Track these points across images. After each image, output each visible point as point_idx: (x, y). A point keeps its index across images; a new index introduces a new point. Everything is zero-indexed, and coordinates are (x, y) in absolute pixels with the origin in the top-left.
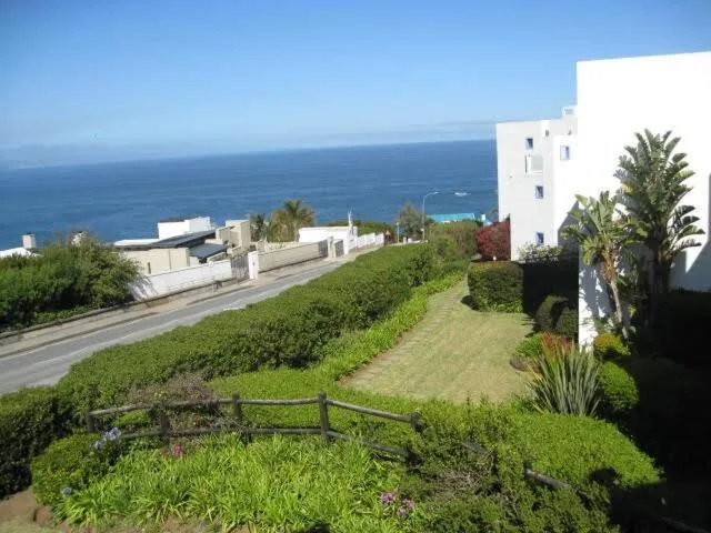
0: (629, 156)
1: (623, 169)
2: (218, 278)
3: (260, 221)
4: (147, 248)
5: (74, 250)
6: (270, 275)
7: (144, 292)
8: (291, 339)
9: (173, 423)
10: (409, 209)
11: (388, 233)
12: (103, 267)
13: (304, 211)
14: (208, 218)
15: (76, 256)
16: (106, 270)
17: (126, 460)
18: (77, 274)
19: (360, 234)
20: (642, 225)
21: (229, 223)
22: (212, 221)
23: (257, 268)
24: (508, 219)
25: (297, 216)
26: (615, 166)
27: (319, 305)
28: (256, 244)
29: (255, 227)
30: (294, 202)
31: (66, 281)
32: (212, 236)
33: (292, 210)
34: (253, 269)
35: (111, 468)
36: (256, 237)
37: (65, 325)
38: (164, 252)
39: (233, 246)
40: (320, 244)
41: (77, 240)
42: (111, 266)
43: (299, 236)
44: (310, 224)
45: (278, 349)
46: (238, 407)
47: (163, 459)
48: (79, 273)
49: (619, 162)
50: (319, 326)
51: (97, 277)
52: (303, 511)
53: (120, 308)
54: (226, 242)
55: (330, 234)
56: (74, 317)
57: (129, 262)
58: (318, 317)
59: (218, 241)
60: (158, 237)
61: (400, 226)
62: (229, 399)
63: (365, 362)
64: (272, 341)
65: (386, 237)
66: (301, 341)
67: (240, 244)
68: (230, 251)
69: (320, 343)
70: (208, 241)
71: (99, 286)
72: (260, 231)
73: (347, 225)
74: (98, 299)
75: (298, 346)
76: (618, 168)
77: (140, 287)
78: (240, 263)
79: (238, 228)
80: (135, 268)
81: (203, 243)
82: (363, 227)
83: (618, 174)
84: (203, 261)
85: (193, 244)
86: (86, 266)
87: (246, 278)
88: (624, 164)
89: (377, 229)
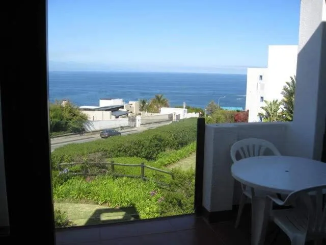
0: (287, 86)
1: (285, 91)
2: (123, 125)
3: (144, 102)
4: (94, 110)
5: (62, 107)
6: (145, 127)
7: (90, 128)
8: (143, 149)
9: (89, 171)
10: (213, 103)
11: (201, 113)
12: (73, 116)
13: (164, 100)
14: (122, 100)
15: (62, 110)
16: (75, 117)
17: (70, 181)
18: (62, 118)
19: (188, 112)
20: (289, 115)
21: (130, 102)
22: (123, 101)
23: (140, 122)
24: (248, 110)
25: (161, 102)
26: (281, 90)
27: (158, 137)
28: (141, 113)
29: (142, 105)
30: (160, 96)
31: (57, 120)
32: (122, 107)
33: (158, 99)
34: (138, 123)
35: (64, 183)
36: (142, 109)
37: (55, 139)
38: (101, 112)
39: (131, 112)
40: (169, 115)
41: (64, 103)
42: (77, 116)
43: (160, 110)
44: (166, 106)
45: (138, 153)
46: (113, 166)
47: (84, 182)
48: (63, 117)
49: (283, 88)
50: (156, 145)
51: (70, 120)
52: (127, 199)
53: (79, 134)
54: (128, 111)
55: (175, 111)
56: (59, 135)
57: (85, 115)
58: (157, 142)
59: (125, 110)
60: (99, 106)
61: (207, 110)
62: (110, 163)
63: (174, 162)
64: (135, 149)
65: (200, 115)
66: (148, 151)
67: (134, 112)
68: (129, 115)
69: (156, 153)
70: (120, 109)
71: (71, 123)
72: (143, 107)
73: (183, 108)
74: (70, 129)
75: (146, 152)
76: (283, 91)
77: (88, 126)
78: (133, 120)
79: (134, 105)
80: (87, 117)
81: (118, 110)
82: (190, 110)
83: (283, 93)
84: (117, 117)
85: (114, 110)
86: (66, 115)
87: (135, 126)
88: (285, 89)
89: (196, 111)
